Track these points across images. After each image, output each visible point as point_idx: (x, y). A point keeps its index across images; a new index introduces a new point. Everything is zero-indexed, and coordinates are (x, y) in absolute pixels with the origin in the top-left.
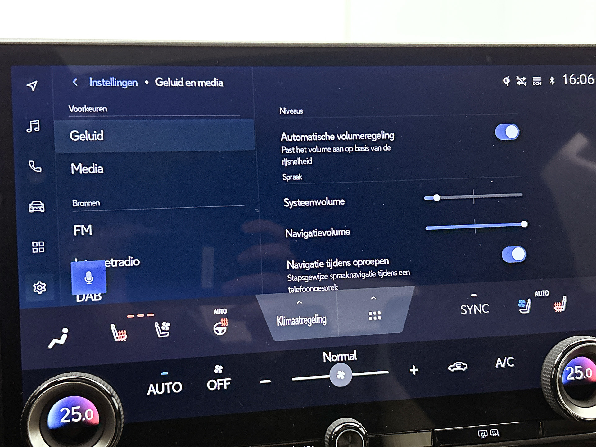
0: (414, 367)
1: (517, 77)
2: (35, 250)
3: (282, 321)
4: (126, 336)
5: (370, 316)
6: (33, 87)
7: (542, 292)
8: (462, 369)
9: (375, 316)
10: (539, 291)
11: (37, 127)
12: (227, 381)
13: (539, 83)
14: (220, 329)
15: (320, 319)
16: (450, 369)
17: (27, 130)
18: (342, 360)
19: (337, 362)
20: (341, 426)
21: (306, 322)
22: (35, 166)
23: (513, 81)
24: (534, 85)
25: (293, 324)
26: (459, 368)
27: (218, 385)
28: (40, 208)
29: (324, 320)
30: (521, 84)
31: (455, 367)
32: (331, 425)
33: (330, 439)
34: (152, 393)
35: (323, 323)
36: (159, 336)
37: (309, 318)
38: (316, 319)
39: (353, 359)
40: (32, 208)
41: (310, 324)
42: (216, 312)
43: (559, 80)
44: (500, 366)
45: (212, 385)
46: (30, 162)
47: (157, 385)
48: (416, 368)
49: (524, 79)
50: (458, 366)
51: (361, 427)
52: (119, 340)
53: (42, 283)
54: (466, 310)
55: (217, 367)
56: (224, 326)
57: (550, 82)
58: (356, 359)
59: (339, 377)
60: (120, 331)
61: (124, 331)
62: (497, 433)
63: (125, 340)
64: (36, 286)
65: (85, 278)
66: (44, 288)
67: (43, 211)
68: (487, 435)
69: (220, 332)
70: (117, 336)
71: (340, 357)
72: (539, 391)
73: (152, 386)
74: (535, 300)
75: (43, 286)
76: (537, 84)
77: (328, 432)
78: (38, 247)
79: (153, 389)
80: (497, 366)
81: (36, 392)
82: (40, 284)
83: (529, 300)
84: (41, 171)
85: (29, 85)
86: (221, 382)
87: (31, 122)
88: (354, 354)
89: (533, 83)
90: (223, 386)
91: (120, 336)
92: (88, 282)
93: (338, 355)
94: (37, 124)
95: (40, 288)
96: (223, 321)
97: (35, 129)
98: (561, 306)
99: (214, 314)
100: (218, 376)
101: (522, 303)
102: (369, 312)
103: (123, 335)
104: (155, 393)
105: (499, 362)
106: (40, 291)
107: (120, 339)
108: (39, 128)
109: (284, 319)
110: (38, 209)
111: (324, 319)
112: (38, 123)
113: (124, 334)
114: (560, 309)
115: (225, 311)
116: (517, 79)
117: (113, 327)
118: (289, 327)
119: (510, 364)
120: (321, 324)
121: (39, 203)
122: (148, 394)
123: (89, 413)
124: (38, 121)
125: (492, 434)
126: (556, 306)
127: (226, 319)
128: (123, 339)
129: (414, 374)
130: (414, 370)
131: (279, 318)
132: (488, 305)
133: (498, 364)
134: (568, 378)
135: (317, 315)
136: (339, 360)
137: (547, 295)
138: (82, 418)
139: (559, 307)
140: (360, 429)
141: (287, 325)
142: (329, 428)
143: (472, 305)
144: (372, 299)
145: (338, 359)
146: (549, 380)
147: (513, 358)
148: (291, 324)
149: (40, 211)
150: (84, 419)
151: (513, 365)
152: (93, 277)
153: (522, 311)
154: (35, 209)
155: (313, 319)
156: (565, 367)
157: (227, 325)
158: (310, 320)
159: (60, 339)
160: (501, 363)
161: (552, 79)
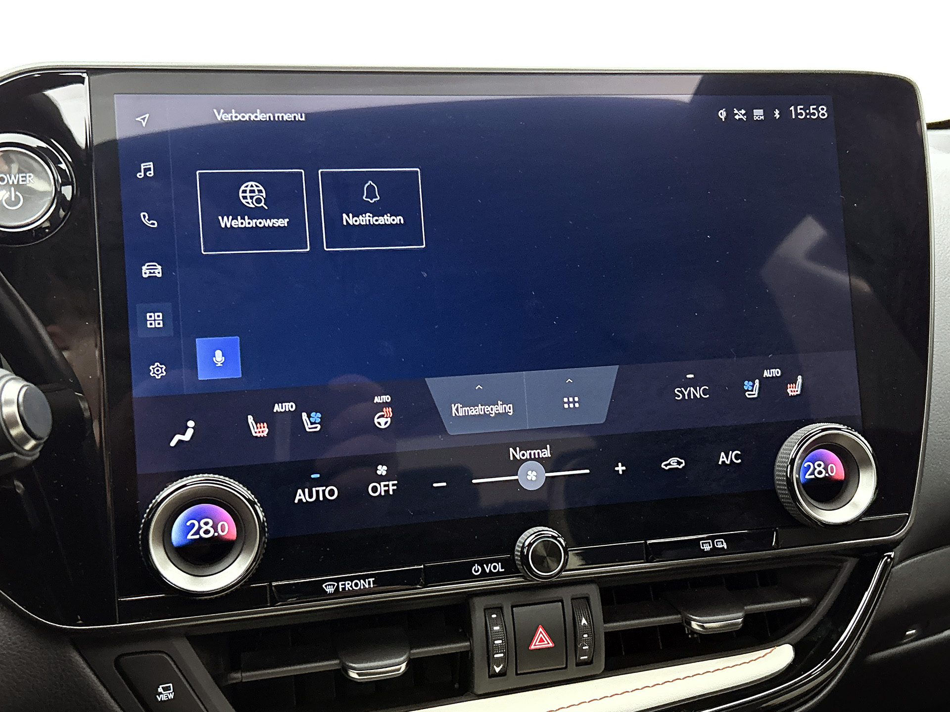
0: (620, 464)
1: (735, 109)
2: (151, 324)
3: (458, 410)
4: (267, 430)
5: (566, 403)
6: (144, 121)
7: (773, 372)
8: (678, 466)
9: (571, 403)
10: (768, 371)
11: (150, 170)
12: (393, 485)
13: (761, 117)
14: (382, 421)
15: (505, 408)
16: (664, 467)
17: (138, 175)
18: (533, 457)
19: (527, 460)
20: (534, 536)
21: (487, 411)
22: (149, 220)
23: (731, 115)
24: (755, 119)
25: (472, 414)
26: (675, 466)
27: (381, 489)
28: (156, 271)
29: (509, 409)
30: (739, 119)
31: (669, 464)
32: (523, 536)
33: (522, 552)
34: (300, 500)
35: (508, 412)
36: (308, 430)
37: (491, 406)
38: (500, 408)
39: (546, 456)
40: (146, 272)
41: (492, 414)
42: (377, 400)
43: (785, 113)
44: (724, 462)
45: (375, 489)
46: (142, 214)
47: (306, 490)
48: (622, 466)
49: (743, 112)
50: (673, 463)
51: (559, 537)
52: (258, 435)
53: (161, 365)
54: (681, 393)
55: (380, 467)
56: (388, 416)
57: (775, 116)
58: (550, 456)
59: (529, 478)
60: (258, 424)
61: (263, 424)
62: (723, 544)
63: (266, 436)
64: (153, 369)
65: (214, 358)
66: (163, 371)
67: (160, 275)
68: (711, 547)
69: (382, 424)
70: (256, 430)
71: (530, 454)
72: (772, 492)
73: (300, 491)
74: (764, 381)
75: (162, 368)
76: (759, 118)
77: (518, 544)
78: (155, 320)
79: (301, 496)
80: (720, 463)
81: (159, 498)
82: (158, 366)
83: (757, 381)
84: (156, 226)
85: (138, 119)
86: (385, 486)
87: (142, 165)
88: (547, 449)
89: (754, 117)
90: (389, 490)
91: (260, 430)
92: (217, 364)
93: (527, 451)
94: (150, 168)
95: (158, 371)
96: (386, 411)
97: (148, 174)
98: (795, 388)
99: (375, 402)
100: (380, 479)
101: (748, 385)
102: (564, 399)
103: (263, 429)
104: (304, 501)
105: (723, 458)
106: (158, 375)
107: (260, 434)
108: (152, 172)
109: (461, 407)
110: (154, 273)
111: (510, 407)
112: (152, 167)
113: (264, 427)
114: (794, 391)
115: (388, 399)
116: (735, 112)
117: (250, 419)
118: (467, 417)
119: (737, 459)
120: (506, 413)
121: (155, 266)
122: (296, 501)
123: (222, 526)
124: (151, 163)
125: (717, 545)
126: (790, 388)
127: (390, 408)
128: (263, 434)
129: (621, 472)
130: (620, 468)
131: (455, 406)
132: (707, 388)
133: (721, 460)
134: (807, 477)
135: (501, 403)
136: (528, 457)
137: (778, 375)
138: (215, 532)
139: (794, 389)
140: (558, 539)
141: (464, 414)
142: (520, 539)
143: (689, 389)
144: (567, 382)
145: (527, 455)
146: (785, 478)
147: (739, 453)
148: (469, 414)
149: (156, 276)
150: (216, 534)
151: (739, 461)
152: (223, 358)
153: (749, 395)
154: (150, 273)
155: (497, 408)
156: (801, 464)
157: (391, 416)
158: (492, 409)
159: (184, 435)
160: (725, 459)
161: (777, 112)
